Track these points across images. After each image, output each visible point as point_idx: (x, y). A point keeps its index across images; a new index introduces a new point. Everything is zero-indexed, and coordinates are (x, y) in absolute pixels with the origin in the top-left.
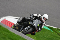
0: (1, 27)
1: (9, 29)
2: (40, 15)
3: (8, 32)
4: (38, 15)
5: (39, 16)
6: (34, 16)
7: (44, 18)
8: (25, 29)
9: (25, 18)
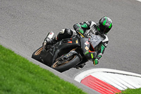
0: (80, 92)
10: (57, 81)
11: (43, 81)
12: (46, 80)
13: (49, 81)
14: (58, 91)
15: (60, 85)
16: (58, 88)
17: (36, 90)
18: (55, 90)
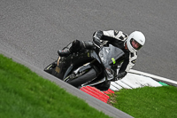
0: (63, 93)
1: (87, 102)
2: (120, 34)
3: (84, 109)
4: (116, 34)
5: (117, 37)
6: (104, 38)
7: (133, 43)
8: (76, 72)
9: (78, 42)
10: (34, 79)
11: (17, 79)
12: (20, 78)
13: (24, 79)
14: (35, 91)
15: (38, 84)
16: (35, 87)
17: (8, 90)
18: (32, 90)
